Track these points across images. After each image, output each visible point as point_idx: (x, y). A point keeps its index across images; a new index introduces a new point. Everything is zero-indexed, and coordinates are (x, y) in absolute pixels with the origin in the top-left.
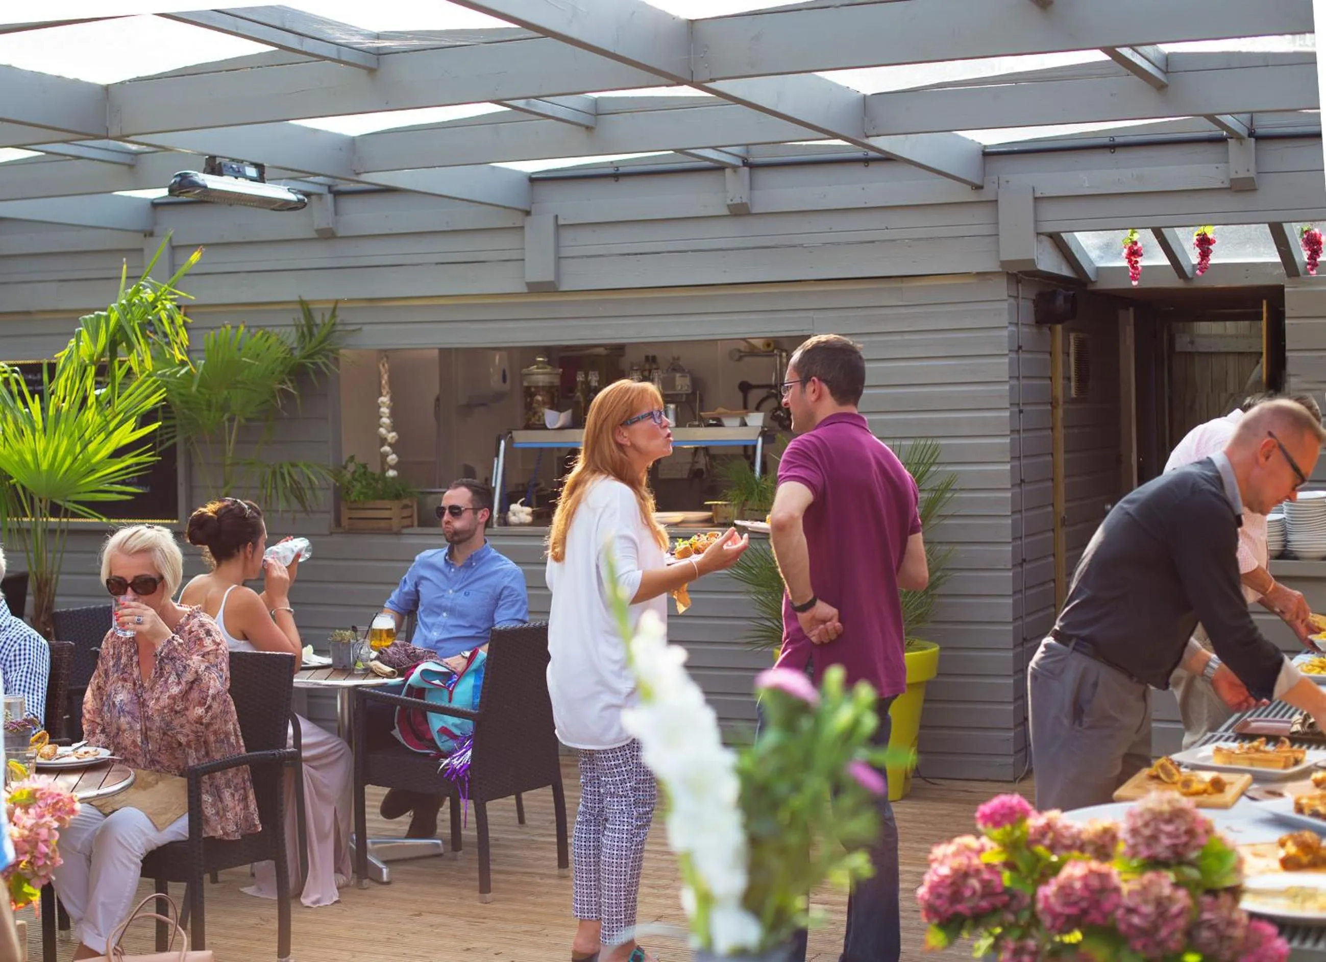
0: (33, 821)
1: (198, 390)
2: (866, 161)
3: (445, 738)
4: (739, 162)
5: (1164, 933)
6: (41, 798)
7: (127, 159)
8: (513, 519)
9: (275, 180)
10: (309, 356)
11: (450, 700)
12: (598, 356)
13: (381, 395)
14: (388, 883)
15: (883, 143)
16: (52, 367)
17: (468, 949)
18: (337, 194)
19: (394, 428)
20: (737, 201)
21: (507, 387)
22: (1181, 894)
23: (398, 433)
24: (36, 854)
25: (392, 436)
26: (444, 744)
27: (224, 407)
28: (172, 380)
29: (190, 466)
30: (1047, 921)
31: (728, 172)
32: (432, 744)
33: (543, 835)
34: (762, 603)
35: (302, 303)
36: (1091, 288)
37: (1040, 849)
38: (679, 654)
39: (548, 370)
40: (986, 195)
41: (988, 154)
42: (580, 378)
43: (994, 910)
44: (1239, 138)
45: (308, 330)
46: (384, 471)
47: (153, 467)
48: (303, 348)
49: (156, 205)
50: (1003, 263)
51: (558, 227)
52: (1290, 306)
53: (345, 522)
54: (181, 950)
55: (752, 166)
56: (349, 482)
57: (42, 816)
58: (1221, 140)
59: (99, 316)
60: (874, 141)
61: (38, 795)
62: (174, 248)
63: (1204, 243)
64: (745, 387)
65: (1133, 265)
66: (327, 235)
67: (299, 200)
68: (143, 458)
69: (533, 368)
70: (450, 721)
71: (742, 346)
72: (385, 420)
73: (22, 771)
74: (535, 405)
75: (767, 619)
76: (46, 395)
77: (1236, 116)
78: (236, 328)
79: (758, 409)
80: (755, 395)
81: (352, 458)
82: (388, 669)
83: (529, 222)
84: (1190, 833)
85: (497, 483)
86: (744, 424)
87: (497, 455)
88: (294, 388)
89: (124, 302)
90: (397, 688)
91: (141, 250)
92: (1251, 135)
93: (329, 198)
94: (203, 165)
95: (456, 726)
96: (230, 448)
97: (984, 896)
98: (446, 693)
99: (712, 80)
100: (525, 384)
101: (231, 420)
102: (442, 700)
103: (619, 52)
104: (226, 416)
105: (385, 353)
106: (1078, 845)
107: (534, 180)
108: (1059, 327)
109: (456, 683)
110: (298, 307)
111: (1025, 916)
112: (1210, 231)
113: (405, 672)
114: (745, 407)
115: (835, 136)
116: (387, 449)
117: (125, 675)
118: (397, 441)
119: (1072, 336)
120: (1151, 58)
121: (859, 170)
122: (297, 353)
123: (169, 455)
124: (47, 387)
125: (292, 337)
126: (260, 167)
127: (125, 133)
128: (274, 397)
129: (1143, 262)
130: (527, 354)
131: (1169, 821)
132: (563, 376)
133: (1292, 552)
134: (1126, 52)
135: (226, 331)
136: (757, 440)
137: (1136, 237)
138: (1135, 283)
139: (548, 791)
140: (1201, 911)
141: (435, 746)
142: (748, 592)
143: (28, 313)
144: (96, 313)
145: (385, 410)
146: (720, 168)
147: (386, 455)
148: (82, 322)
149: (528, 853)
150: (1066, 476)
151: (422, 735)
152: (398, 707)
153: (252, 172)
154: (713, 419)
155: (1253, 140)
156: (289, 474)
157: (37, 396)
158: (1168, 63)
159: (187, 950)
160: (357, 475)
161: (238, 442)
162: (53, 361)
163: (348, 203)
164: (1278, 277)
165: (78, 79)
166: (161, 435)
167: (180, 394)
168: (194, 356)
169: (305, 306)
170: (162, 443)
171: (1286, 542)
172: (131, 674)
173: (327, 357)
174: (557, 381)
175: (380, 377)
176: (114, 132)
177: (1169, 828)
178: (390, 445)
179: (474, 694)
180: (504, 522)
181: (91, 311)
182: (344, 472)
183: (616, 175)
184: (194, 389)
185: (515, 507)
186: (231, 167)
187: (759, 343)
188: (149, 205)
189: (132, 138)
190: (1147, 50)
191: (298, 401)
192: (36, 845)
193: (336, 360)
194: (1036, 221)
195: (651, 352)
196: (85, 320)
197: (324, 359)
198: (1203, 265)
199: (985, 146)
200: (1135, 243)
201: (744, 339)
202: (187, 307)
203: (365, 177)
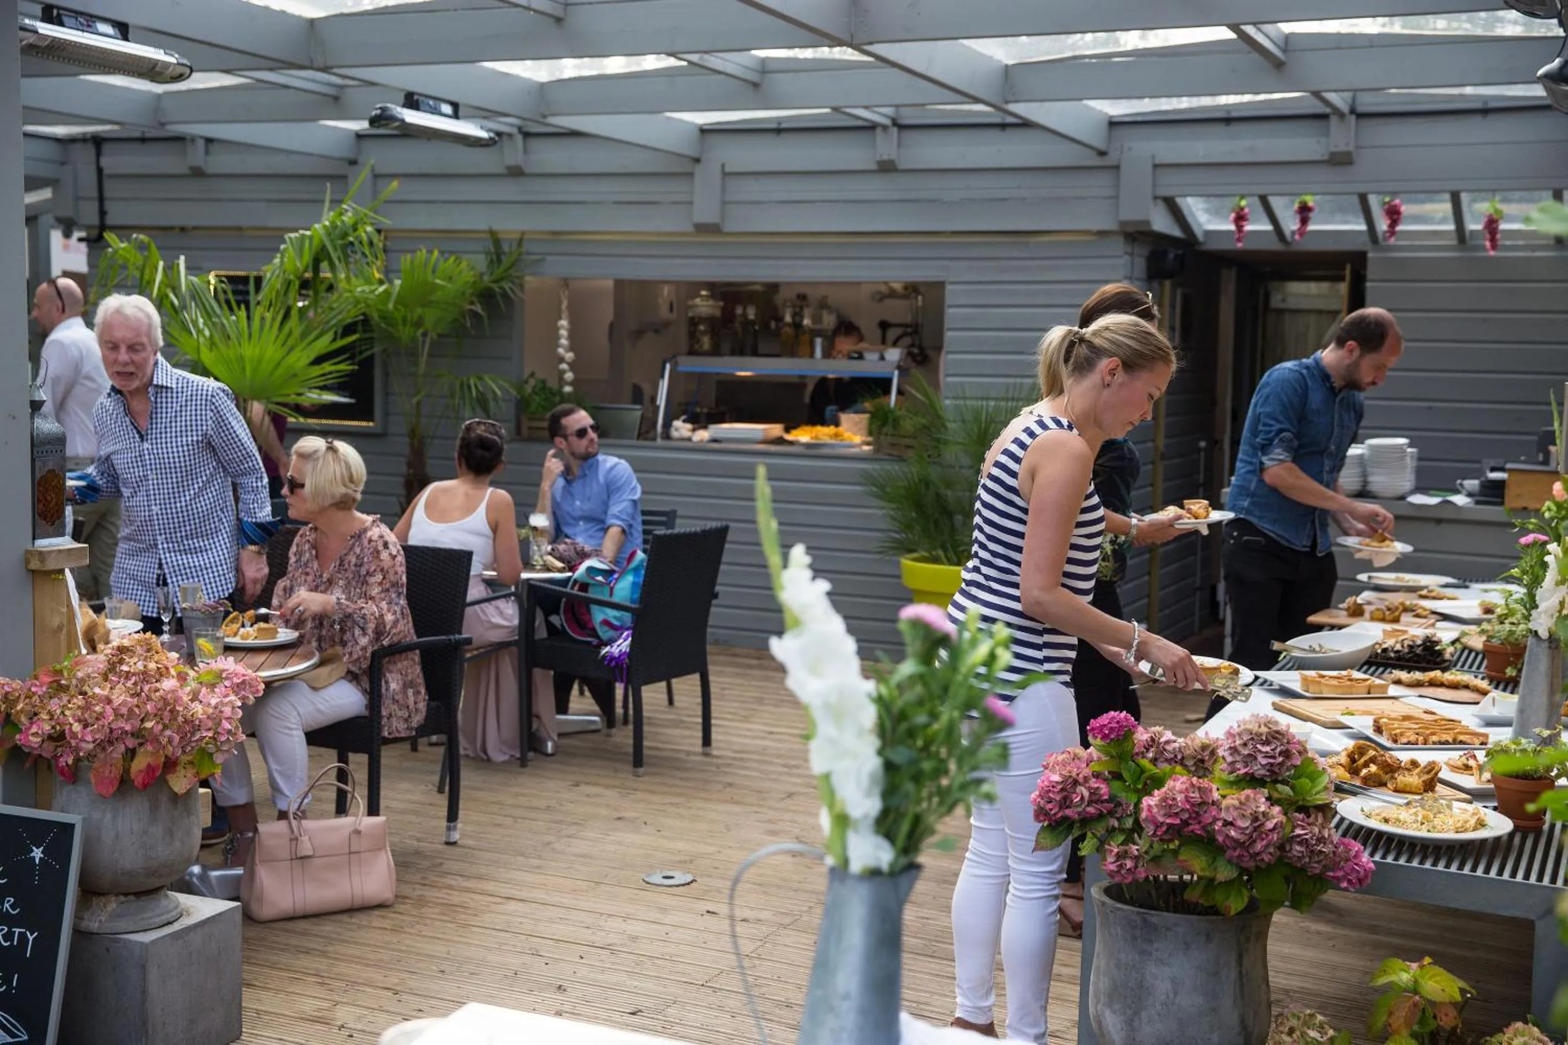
0: (218, 700)
1: (395, 308)
2: (1003, 126)
3: (606, 628)
4: (887, 122)
5: (1259, 846)
6: (227, 678)
7: (332, 91)
8: (675, 434)
9: (468, 117)
10: (495, 281)
11: (611, 594)
12: (757, 292)
13: (560, 318)
14: (552, 755)
15: (1020, 109)
16: (259, 280)
17: (619, 819)
18: (527, 135)
19: (571, 348)
20: (885, 157)
21: (673, 316)
22: (1276, 810)
23: (576, 355)
24: (219, 730)
25: (569, 356)
26: (604, 633)
27: (419, 323)
28: (372, 296)
29: (386, 375)
30: (1149, 829)
31: (879, 130)
32: (594, 633)
33: (689, 716)
34: (893, 518)
35: (492, 233)
36: (1197, 248)
37: (1145, 763)
38: (824, 586)
39: (711, 302)
40: (1108, 161)
41: (1114, 124)
42: (739, 311)
43: (1100, 816)
44: (1341, 115)
45: (496, 256)
46: (561, 387)
47: (351, 374)
48: (491, 274)
49: (359, 136)
50: (1123, 224)
51: (725, 174)
52: (1372, 271)
53: (525, 431)
54: (357, 816)
55: (902, 127)
56: (530, 395)
57: (226, 696)
58: (1324, 117)
59: (303, 235)
60: (1012, 107)
61: (224, 675)
62: (376, 176)
63: (1304, 212)
64: (884, 326)
65: (1240, 228)
66: (516, 172)
67: (491, 139)
68: (342, 367)
69: (698, 301)
70: (611, 614)
71: (883, 289)
72: (564, 342)
73: (209, 651)
74: (697, 334)
75: (896, 532)
76: (252, 304)
77: (1341, 94)
78: (430, 252)
79: (895, 344)
80: (892, 334)
81: (532, 375)
82: (560, 565)
83: (698, 169)
84: (1287, 754)
85: (662, 401)
86: (882, 358)
87: (662, 376)
88: (483, 309)
89: (327, 223)
90: (564, 582)
91: (344, 177)
92: (1352, 111)
93: (519, 138)
94: (402, 100)
95: (615, 618)
96: (424, 359)
97: (1090, 803)
98: (607, 590)
99: (871, 43)
100: (690, 314)
101: (425, 335)
102: (603, 594)
103: (785, 12)
104: (420, 331)
105: (566, 282)
106: (1179, 760)
107: (704, 131)
108: (1167, 284)
109: (617, 579)
110: (488, 236)
111: (1129, 823)
112: (1310, 200)
113: (572, 569)
114: (884, 342)
115: (977, 100)
116: (564, 366)
117: (307, 570)
118: (574, 361)
119: (1179, 292)
120: (1272, 36)
121: (996, 133)
122: (486, 278)
123: (367, 364)
124: (252, 298)
125: (481, 262)
126: (455, 106)
127: (329, 64)
128: (464, 317)
129: (1248, 227)
130: (693, 288)
131: (1267, 743)
132: (724, 310)
133: (1370, 492)
134: (1250, 30)
135: (422, 254)
136: (893, 374)
137: (1243, 203)
138: (1240, 245)
139: (696, 677)
140: (1294, 828)
141: (598, 637)
142: (882, 508)
143: (239, 229)
144: (301, 232)
145: (564, 332)
146: (872, 127)
147: (564, 372)
148: (287, 239)
149: (677, 732)
150: (1168, 415)
151: (584, 625)
152: (564, 600)
153: (447, 109)
154: (856, 352)
155: (1353, 117)
156: (476, 386)
157: (243, 306)
158: (1288, 42)
159: (363, 815)
160: (537, 390)
161: (430, 355)
162: (261, 274)
163: (534, 143)
164: (1363, 244)
165: (284, 12)
166: (361, 346)
167: (378, 310)
168: (392, 275)
169: (493, 235)
170: (361, 353)
171: (1365, 483)
172: (312, 568)
173: (513, 282)
174: (718, 313)
175: (560, 303)
176: (319, 62)
177: (1267, 749)
178: (568, 363)
179: (633, 592)
180: (667, 436)
181: (296, 230)
182: (526, 386)
183: (778, 130)
184: (391, 306)
185: (677, 423)
186: (428, 104)
187: (898, 286)
188: (353, 135)
189: (335, 70)
190: (1268, 28)
191: (486, 321)
192: (219, 723)
193: (521, 286)
194: (1154, 186)
195: (803, 290)
196: (290, 238)
197: (510, 285)
198: (1302, 232)
199: (1112, 117)
200: (1242, 209)
201: (886, 283)
202: (387, 231)
203: (551, 120)
